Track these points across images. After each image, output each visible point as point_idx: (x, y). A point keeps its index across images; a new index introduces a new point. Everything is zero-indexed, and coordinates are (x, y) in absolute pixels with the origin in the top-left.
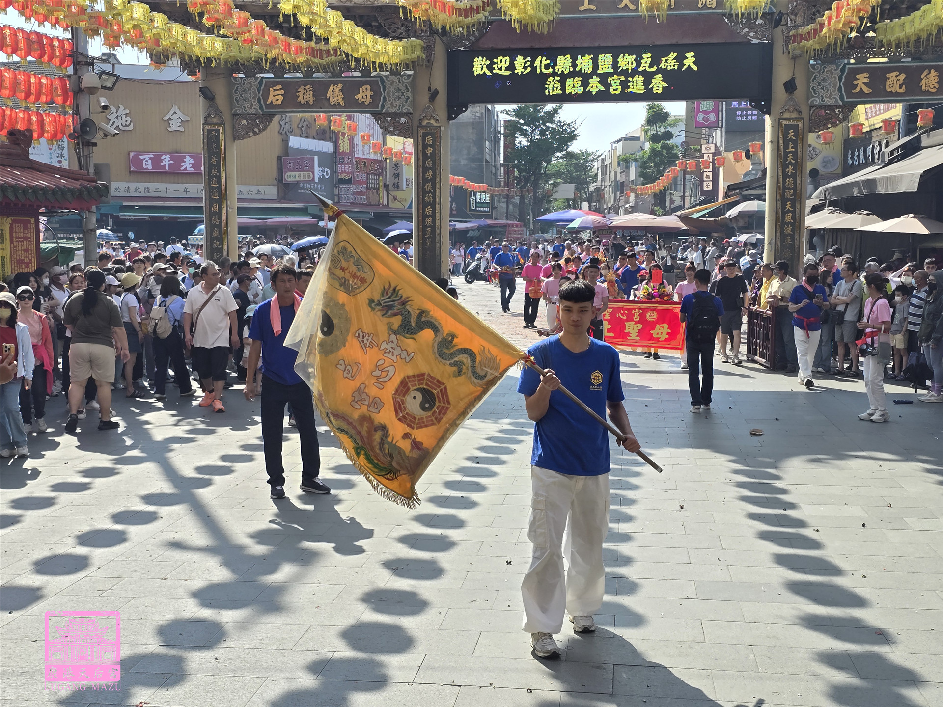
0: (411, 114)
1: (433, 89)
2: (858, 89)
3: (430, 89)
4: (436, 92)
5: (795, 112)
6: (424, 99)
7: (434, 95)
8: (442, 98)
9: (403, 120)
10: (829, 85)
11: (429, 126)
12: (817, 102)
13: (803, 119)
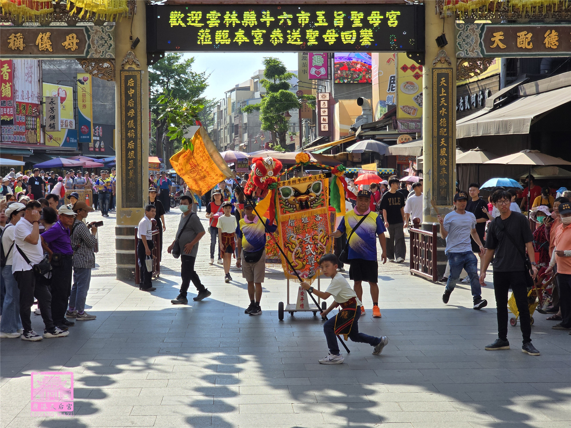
0: (113, 59)
1: (134, 38)
3: (131, 38)
4: (137, 41)
6: (126, 46)
7: (135, 43)
8: (142, 46)
9: (106, 65)
11: (130, 70)
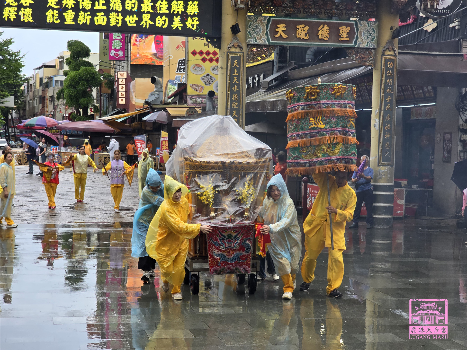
2: (278, 35)
5: (238, 48)
10: (260, 30)
12: (252, 42)
13: (243, 53)
